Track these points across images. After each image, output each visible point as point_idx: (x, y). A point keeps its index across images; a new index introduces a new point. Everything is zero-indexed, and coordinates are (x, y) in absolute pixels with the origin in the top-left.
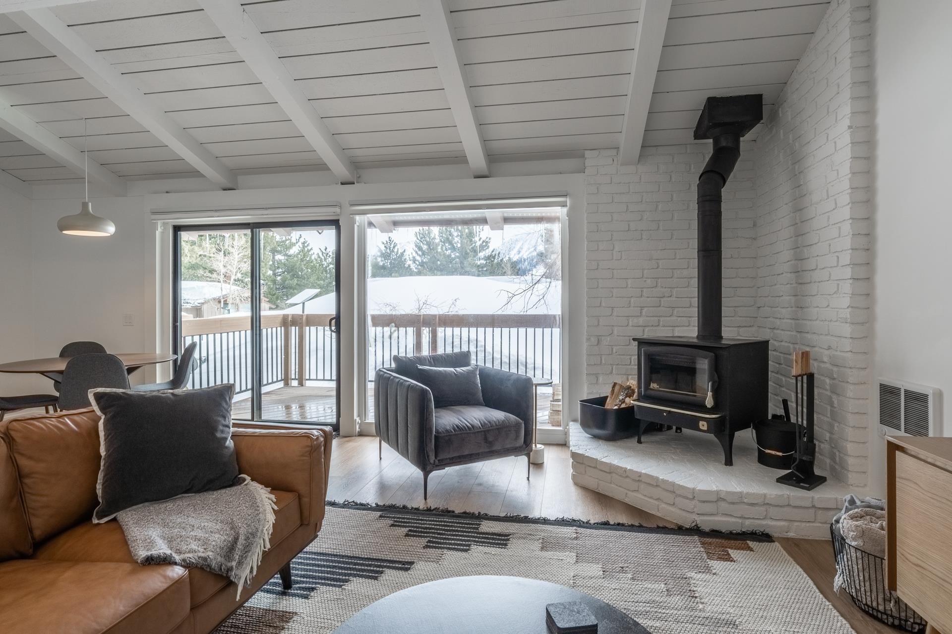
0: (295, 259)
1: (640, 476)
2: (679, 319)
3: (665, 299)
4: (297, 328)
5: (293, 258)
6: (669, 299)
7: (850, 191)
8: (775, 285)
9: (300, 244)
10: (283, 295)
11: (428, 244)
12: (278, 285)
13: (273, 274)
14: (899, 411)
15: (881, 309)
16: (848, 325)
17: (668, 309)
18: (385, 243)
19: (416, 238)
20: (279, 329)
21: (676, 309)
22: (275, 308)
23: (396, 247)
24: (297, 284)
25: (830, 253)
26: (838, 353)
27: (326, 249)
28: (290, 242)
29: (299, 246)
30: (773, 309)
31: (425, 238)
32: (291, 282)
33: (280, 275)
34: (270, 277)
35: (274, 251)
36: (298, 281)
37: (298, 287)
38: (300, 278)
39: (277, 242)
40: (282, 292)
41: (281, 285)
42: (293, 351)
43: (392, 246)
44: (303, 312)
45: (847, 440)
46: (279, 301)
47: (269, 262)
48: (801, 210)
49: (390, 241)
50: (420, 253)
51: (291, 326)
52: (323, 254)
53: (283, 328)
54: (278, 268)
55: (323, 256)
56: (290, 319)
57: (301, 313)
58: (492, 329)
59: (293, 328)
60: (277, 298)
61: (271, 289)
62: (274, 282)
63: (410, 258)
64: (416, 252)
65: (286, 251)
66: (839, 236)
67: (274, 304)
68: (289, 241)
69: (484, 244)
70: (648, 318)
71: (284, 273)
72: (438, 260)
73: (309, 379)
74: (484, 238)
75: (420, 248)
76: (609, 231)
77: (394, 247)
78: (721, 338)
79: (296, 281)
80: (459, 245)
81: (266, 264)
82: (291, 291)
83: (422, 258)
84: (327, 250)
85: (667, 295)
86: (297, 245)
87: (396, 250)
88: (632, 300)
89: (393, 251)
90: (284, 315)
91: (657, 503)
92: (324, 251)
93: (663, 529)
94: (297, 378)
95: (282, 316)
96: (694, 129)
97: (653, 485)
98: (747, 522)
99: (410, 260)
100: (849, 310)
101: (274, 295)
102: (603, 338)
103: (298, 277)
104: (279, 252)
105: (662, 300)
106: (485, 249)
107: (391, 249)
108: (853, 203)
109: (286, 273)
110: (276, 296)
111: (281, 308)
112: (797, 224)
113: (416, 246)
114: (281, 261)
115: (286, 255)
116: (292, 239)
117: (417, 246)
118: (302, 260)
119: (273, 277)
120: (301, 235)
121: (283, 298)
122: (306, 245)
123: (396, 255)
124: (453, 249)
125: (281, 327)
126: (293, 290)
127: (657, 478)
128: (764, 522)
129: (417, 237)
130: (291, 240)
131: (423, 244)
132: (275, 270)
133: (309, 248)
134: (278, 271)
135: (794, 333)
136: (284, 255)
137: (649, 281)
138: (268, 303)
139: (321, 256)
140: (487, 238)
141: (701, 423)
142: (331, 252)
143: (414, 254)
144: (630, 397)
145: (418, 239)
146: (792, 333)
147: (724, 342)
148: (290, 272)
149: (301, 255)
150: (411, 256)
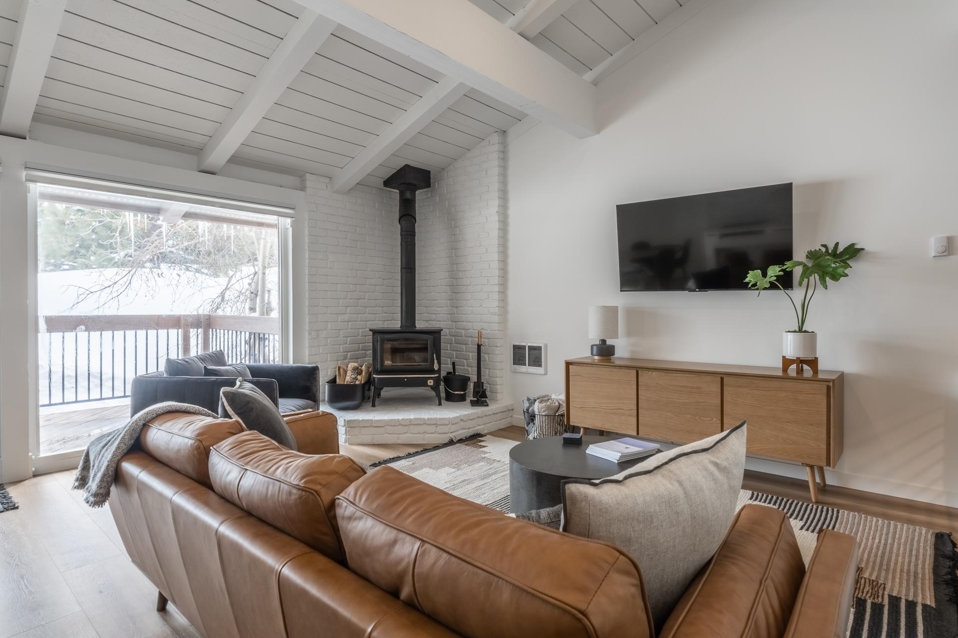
1: (410, 422)
2: (369, 315)
3: (361, 300)
6: (363, 300)
7: (497, 245)
8: (430, 293)
14: (525, 357)
15: (511, 308)
16: (496, 316)
17: (363, 308)
21: (368, 308)
25: (481, 276)
26: (489, 332)
30: (427, 308)
45: (497, 377)
48: (456, 249)
66: (489, 268)
70: (351, 315)
76: (325, 244)
78: (416, 327)
85: (363, 297)
88: (341, 301)
91: (422, 435)
93: (436, 447)
96: (384, 180)
97: (420, 424)
98: (471, 430)
100: (497, 308)
102: (320, 332)
105: (360, 301)
108: (499, 252)
112: (452, 257)
127: (424, 419)
128: (476, 428)
135: (450, 323)
137: (351, 286)
141: (429, 381)
144: (360, 375)
146: (448, 323)
147: (417, 329)
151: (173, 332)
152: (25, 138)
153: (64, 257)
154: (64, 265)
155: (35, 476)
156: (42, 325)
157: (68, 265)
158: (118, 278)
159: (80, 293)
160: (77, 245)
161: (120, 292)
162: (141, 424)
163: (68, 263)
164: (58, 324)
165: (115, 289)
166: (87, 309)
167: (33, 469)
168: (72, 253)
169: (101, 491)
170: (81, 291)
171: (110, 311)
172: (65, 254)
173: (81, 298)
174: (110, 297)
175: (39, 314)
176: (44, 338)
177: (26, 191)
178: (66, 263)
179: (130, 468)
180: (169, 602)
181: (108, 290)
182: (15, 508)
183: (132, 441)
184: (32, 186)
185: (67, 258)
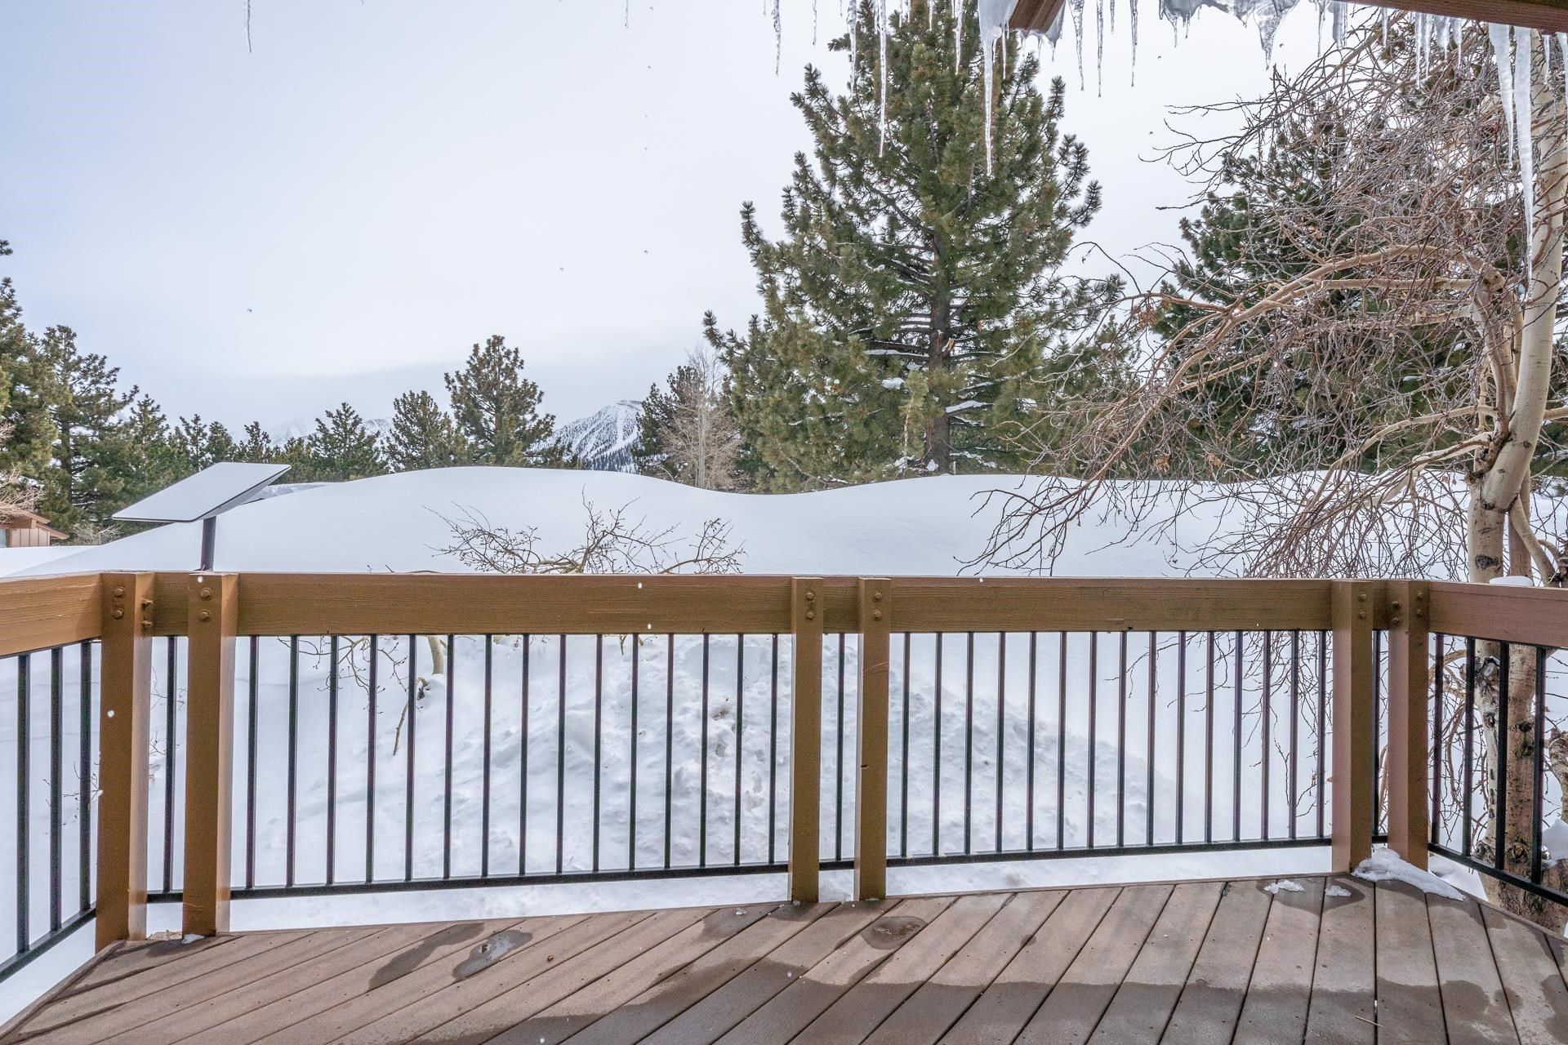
0: (122, 436)
4: (182, 643)
5: (115, 435)
9: (134, 405)
10: (90, 512)
11: (421, 423)
12: (75, 491)
13: (61, 467)
18: (335, 414)
19: (396, 412)
20: (72, 657)
22: (68, 540)
23: (359, 426)
24: (124, 489)
27: (197, 419)
28: (109, 400)
29: (132, 409)
31: (415, 412)
32: (108, 485)
33: (81, 470)
34: (53, 470)
35: (66, 418)
36: (126, 482)
37: (125, 495)
38: (132, 477)
39: (75, 398)
40: (87, 506)
41: (82, 491)
42: (157, 756)
43: (350, 421)
46: (77, 525)
47: (51, 438)
49: (347, 411)
50: (404, 439)
51: (147, 632)
52: (187, 431)
53: (96, 648)
54: (77, 454)
55: (189, 434)
56: (139, 599)
59: (159, 645)
60: (73, 519)
61: (57, 498)
62: (66, 483)
63: (383, 448)
64: (397, 438)
65: (100, 418)
67: (65, 530)
68: (106, 398)
69: (542, 426)
71: (91, 464)
72: (451, 453)
73: (249, 893)
74: (541, 417)
75: (405, 430)
77: (355, 424)
79: (122, 483)
80: (492, 426)
81: (44, 444)
82: (110, 502)
83: (407, 448)
84: (199, 422)
86: (127, 408)
87: (358, 431)
89: (352, 432)
90: (103, 577)
92: (192, 425)
94: (178, 885)
95: (93, 584)
99: (384, 452)
101: (64, 511)
103: (128, 476)
104: (83, 421)
106: (543, 435)
107: (348, 427)
109: (97, 466)
110: (68, 514)
111: (81, 539)
113: (397, 426)
114: (84, 438)
115: (98, 427)
116: (114, 393)
117: (400, 426)
118: (138, 440)
119: (63, 473)
120: (136, 387)
121: (87, 519)
122: (149, 408)
123: (358, 440)
124: (480, 432)
125: (86, 646)
126: (116, 502)
129: (399, 409)
130: (110, 396)
131: (411, 423)
132: (70, 457)
133: (158, 415)
134: (76, 460)
136: (93, 427)
138: (48, 528)
139: (184, 433)
140: (548, 416)
142: (208, 427)
143: (393, 442)
145: (400, 413)
148: (108, 464)
149: (136, 429)
150: (386, 444)
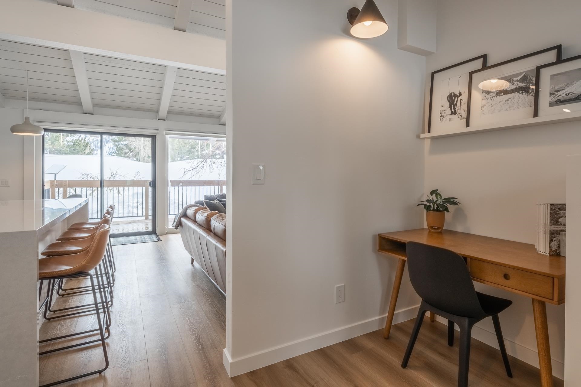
44: (55, 179)
57: (54, 180)
58: (186, 187)
151: (217, 187)
152: (165, 120)
153: (184, 153)
154: (185, 157)
155: (167, 234)
156: (170, 184)
157: (186, 157)
158: (198, 165)
159: (185, 171)
160: (190, 148)
161: (199, 170)
162: (186, 208)
163: (186, 156)
164: (176, 183)
165: (197, 169)
166: (187, 177)
167: (167, 232)
168: (188, 151)
169: (177, 225)
170: (185, 170)
171: (196, 178)
172: (185, 152)
173: (186, 173)
174: (196, 172)
175: (169, 179)
176: (171, 189)
177: (165, 138)
178: (185, 156)
179: (183, 220)
180: (194, 261)
181: (195, 170)
182: (161, 241)
183: (184, 213)
184: (167, 136)
185: (185, 154)
